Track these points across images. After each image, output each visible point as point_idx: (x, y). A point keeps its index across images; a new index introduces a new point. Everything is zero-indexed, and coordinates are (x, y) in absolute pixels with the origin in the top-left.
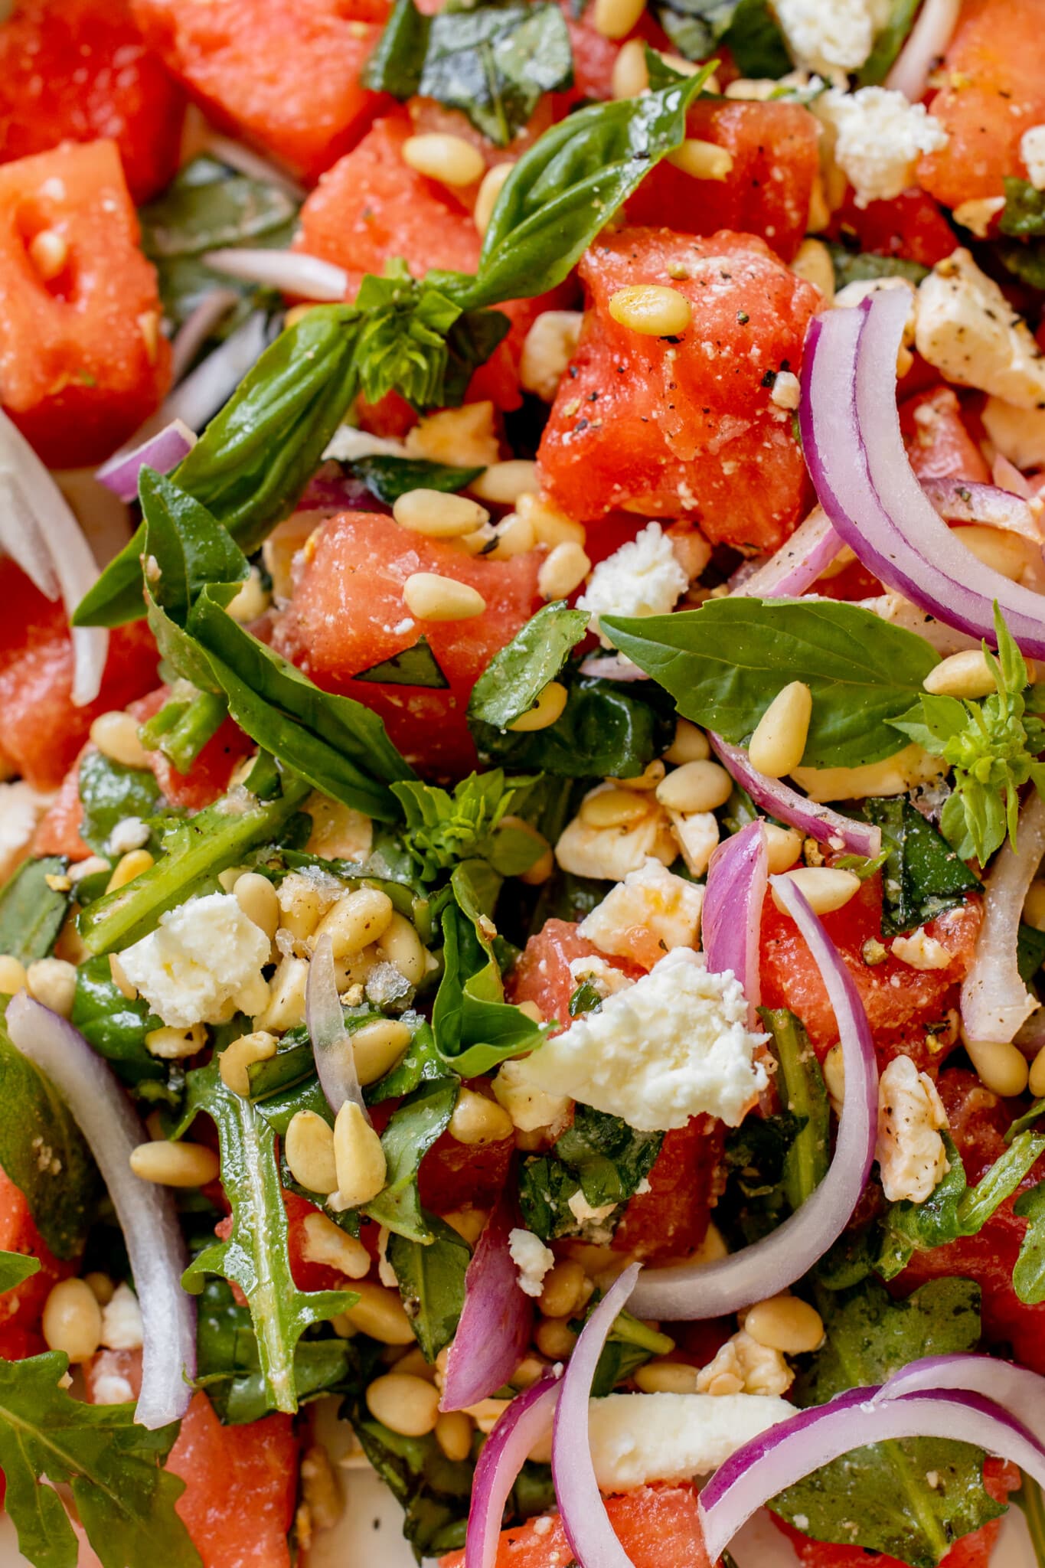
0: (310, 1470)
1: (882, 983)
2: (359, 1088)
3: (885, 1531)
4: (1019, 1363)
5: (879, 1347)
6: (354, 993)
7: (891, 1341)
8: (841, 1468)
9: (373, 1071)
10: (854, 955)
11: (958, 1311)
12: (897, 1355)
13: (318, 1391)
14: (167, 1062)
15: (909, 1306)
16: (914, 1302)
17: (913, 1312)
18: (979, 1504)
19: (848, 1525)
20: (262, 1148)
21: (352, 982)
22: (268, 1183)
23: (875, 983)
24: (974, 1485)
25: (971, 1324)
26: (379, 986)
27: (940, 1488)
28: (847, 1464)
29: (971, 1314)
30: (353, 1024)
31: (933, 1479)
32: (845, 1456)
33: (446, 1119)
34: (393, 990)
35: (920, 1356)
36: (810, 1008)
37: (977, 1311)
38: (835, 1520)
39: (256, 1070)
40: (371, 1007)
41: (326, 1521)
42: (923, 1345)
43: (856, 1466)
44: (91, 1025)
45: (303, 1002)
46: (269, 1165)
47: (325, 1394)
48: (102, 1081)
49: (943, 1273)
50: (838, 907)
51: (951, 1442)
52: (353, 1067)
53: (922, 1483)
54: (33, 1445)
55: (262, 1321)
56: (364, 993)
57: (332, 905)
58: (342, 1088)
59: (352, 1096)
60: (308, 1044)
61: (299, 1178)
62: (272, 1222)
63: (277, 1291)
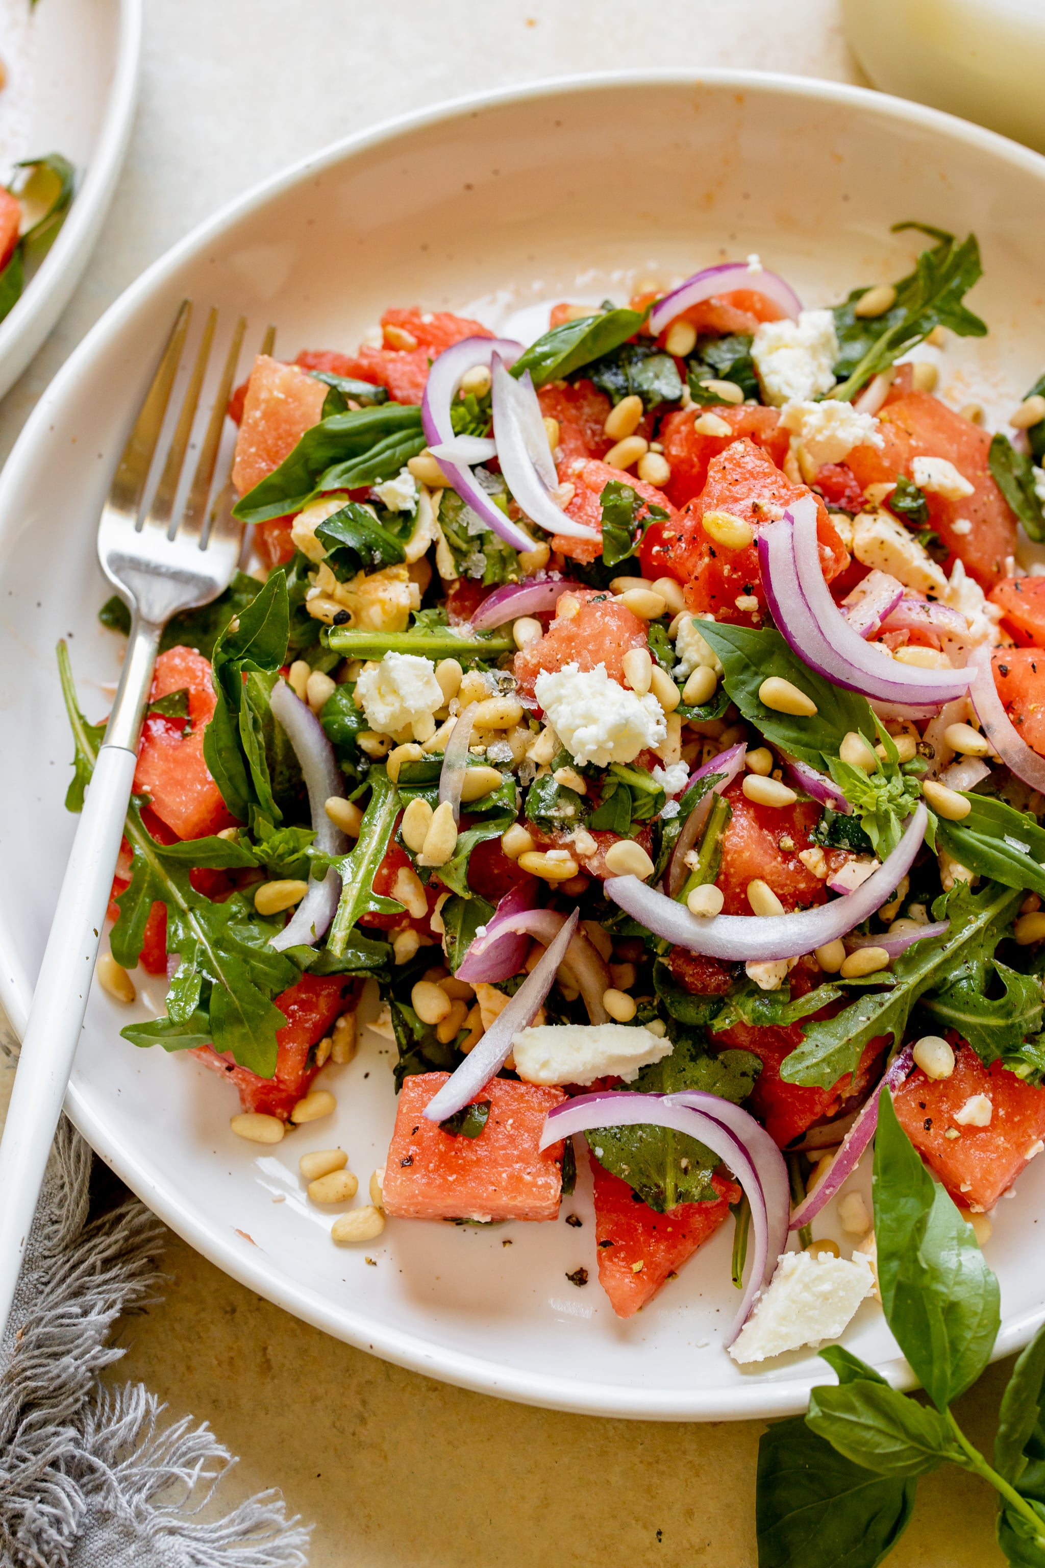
0: (342, 1023)
1: (784, 862)
2: (460, 800)
3: (644, 1180)
4: (763, 1124)
5: (688, 1075)
6: (480, 749)
7: (696, 1073)
8: (635, 1133)
9: (470, 796)
10: (775, 839)
11: (744, 1074)
12: (696, 1083)
13: (365, 969)
14: (363, 753)
15: (717, 1058)
16: (721, 1057)
17: (717, 1063)
18: (704, 1188)
19: (624, 1167)
20: (391, 813)
21: (481, 743)
22: (385, 831)
23: (779, 859)
24: (706, 1175)
25: (748, 1086)
26: (496, 749)
27: (686, 1171)
28: (640, 1133)
29: (750, 1080)
30: (473, 763)
31: (684, 1163)
32: (640, 1126)
33: (501, 833)
34: (502, 756)
35: (708, 1091)
36: (735, 852)
37: (754, 1080)
38: (619, 1160)
39: (406, 766)
40: (486, 760)
41: (339, 1058)
42: (714, 1084)
43: (644, 1136)
44: (330, 718)
45: (448, 740)
46: (389, 824)
47: (369, 974)
48: (324, 754)
49: (745, 1048)
50: (778, 805)
51: (705, 1146)
52: (461, 785)
53: (677, 1163)
54: (203, 952)
55: (345, 902)
56: (485, 752)
57: (491, 696)
58: (450, 794)
59: (454, 801)
60: (441, 763)
61: (405, 838)
62: (376, 854)
63: (362, 888)
